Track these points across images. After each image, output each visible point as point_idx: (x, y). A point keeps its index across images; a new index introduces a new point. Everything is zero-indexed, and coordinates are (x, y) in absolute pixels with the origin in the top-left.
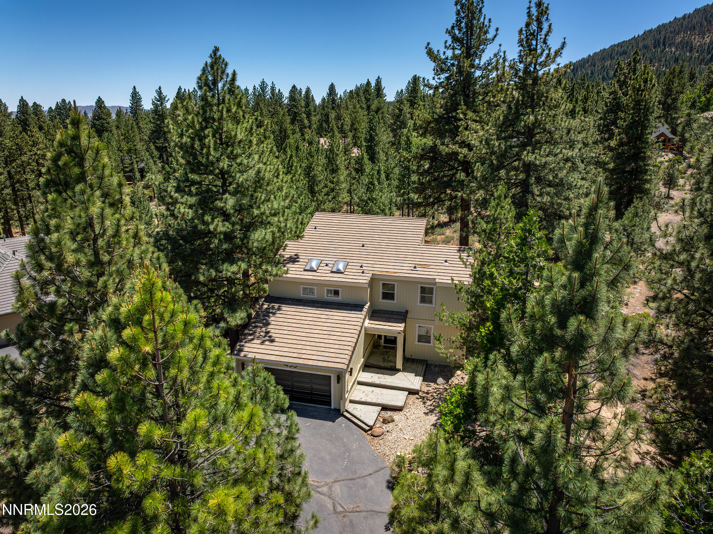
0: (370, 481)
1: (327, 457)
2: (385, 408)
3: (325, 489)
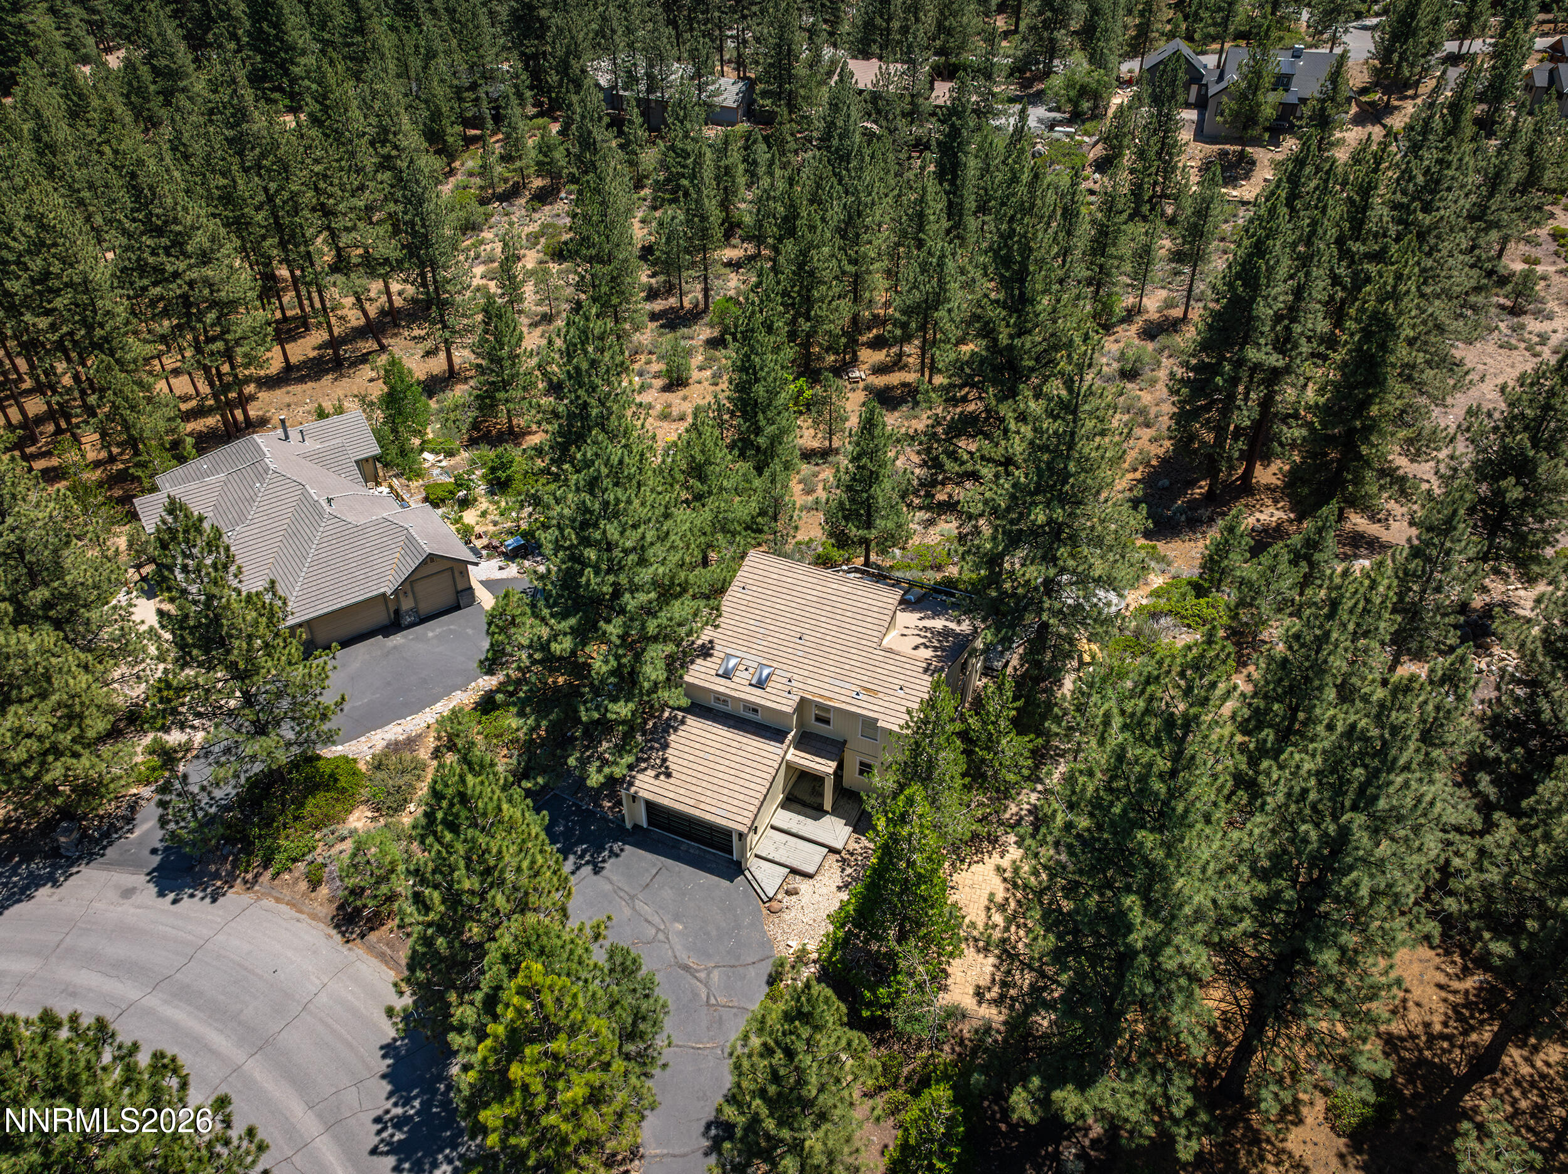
0: (752, 972)
1: (714, 933)
2: (794, 871)
3: (702, 975)
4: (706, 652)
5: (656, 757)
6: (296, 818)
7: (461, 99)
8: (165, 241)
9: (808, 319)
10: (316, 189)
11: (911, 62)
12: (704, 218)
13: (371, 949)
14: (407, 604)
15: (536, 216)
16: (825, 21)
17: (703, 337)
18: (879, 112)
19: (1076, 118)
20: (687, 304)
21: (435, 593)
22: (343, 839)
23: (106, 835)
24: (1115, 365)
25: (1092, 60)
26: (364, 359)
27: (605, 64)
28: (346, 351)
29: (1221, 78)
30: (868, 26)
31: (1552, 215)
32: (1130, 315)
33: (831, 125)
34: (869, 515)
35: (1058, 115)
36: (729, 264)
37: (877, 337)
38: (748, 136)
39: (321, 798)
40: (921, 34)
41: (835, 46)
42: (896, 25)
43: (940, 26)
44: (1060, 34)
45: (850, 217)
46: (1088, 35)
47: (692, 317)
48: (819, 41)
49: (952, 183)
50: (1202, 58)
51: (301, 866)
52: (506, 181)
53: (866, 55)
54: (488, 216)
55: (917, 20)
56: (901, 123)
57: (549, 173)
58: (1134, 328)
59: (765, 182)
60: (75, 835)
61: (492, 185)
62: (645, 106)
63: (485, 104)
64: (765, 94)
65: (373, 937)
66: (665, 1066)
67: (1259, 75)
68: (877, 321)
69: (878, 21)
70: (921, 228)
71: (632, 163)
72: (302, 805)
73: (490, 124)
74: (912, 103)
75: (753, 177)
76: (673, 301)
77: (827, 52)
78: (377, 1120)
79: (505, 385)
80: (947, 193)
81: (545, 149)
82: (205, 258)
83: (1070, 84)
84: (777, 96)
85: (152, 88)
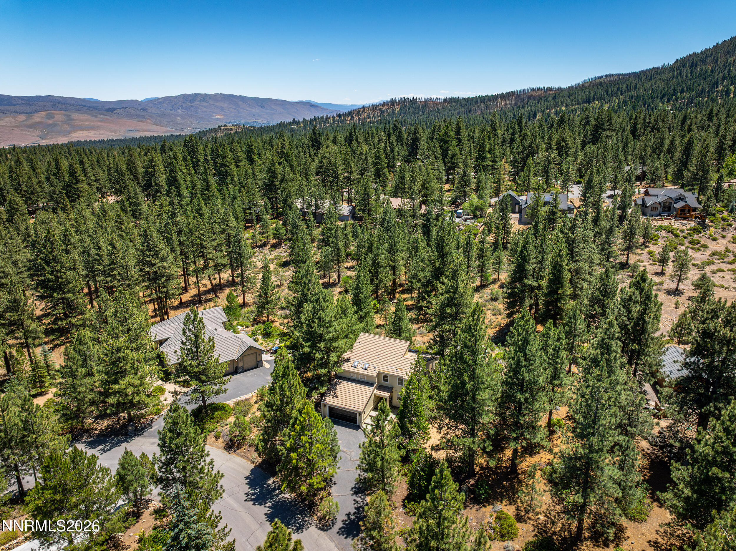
1: (352, 443)
3: (349, 453)
4: (348, 360)
5: (332, 393)
6: (211, 418)
7: (245, 213)
8: (152, 253)
9: (377, 279)
10: (200, 239)
11: (413, 199)
12: (338, 249)
13: (238, 455)
14: (240, 364)
15: (272, 253)
16: (381, 186)
17: (338, 291)
18: (401, 215)
19: (475, 217)
20: (331, 281)
21: (250, 361)
22: (227, 425)
23: (143, 429)
24: (490, 297)
25: (479, 197)
26: (210, 300)
27: (300, 200)
28: (203, 297)
29: (526, 203)
30: (397, 187)
31: (648, 247)
32: (494, 282)
33: (384, 219)
34: (400, 333)
35: (468, 217)
36: (347, 268)
37: (402, 290)
38: (353, 225)
39: (219, 412)
40: (416, 189)
41: (385, 194)
42: (407, 186)
43: (423, 187)
44: (467, 189)
45: (392, 246)
46: (477, 190)
47: (334, 285)
48: (379, 192)
49: (428, 237)
50: (521, 198)
51: (213, 433)
52: (261, 241)
53: (396, 196)
54: (255, 253)
55: (415, 185)
56: (409, 219)
57: (278, 238)
58: (496, 286)
59: (361, 237)
60: (134, 428)
61: (256, 243)
62: (314, 214)
63: (254, 214)
64: (359, 210)
65: (239, 451)
66: (339, 468)
67: (537, 201)
68: (401, 285)
69: (400, 185)
70: (417, 251)
71: (310, 235)
72: (213, 414)
73: (255, 222)
74: (413, 212)
75: (355, 236)
76: (326, 280)
77: (382, 197)
78: (246, 494)
79: (268, 303)
80: (426, 240)
81: (277, 229)
82: (163, 259)
83: (471, 205)
84: (364, 211)
85: (129, 209)
